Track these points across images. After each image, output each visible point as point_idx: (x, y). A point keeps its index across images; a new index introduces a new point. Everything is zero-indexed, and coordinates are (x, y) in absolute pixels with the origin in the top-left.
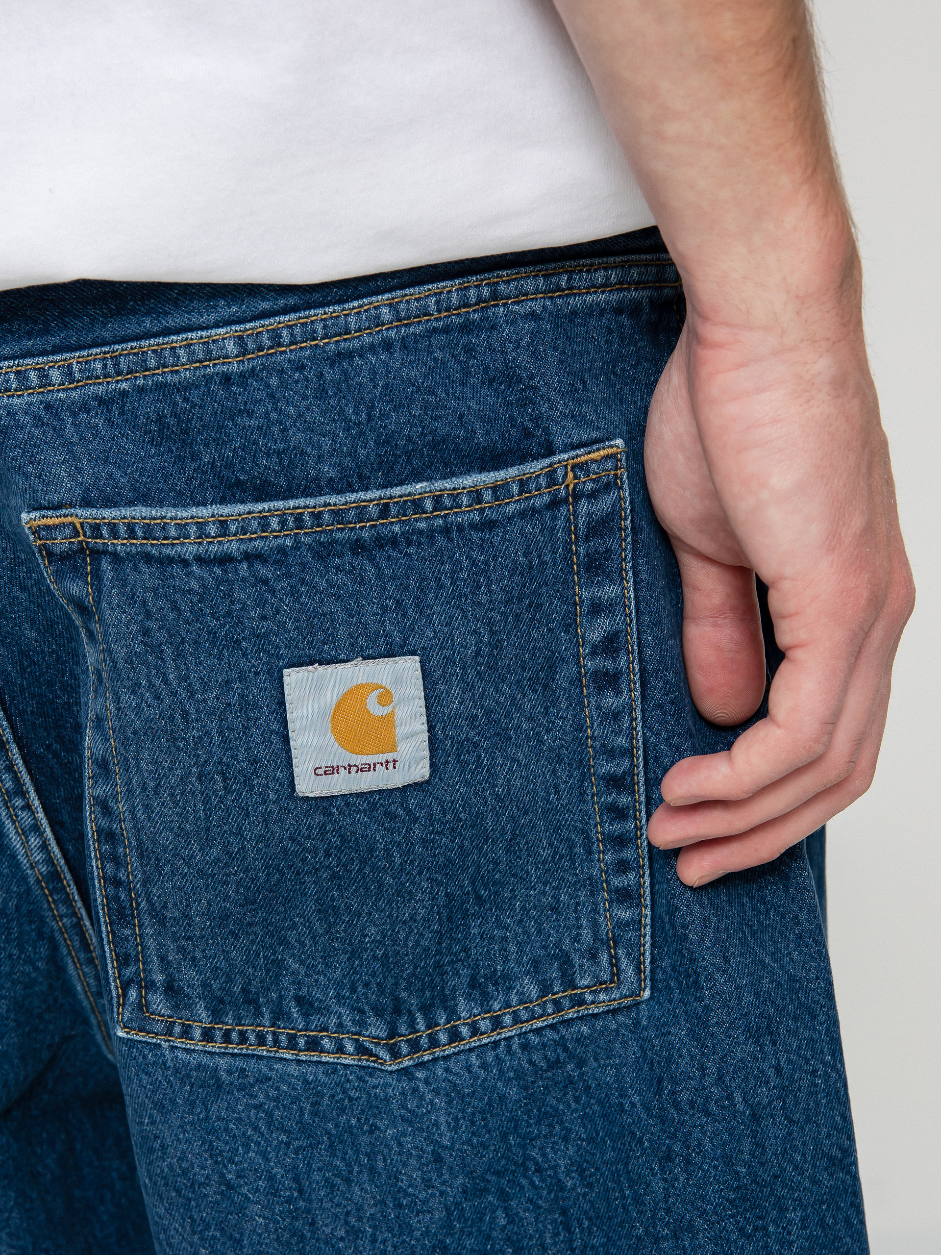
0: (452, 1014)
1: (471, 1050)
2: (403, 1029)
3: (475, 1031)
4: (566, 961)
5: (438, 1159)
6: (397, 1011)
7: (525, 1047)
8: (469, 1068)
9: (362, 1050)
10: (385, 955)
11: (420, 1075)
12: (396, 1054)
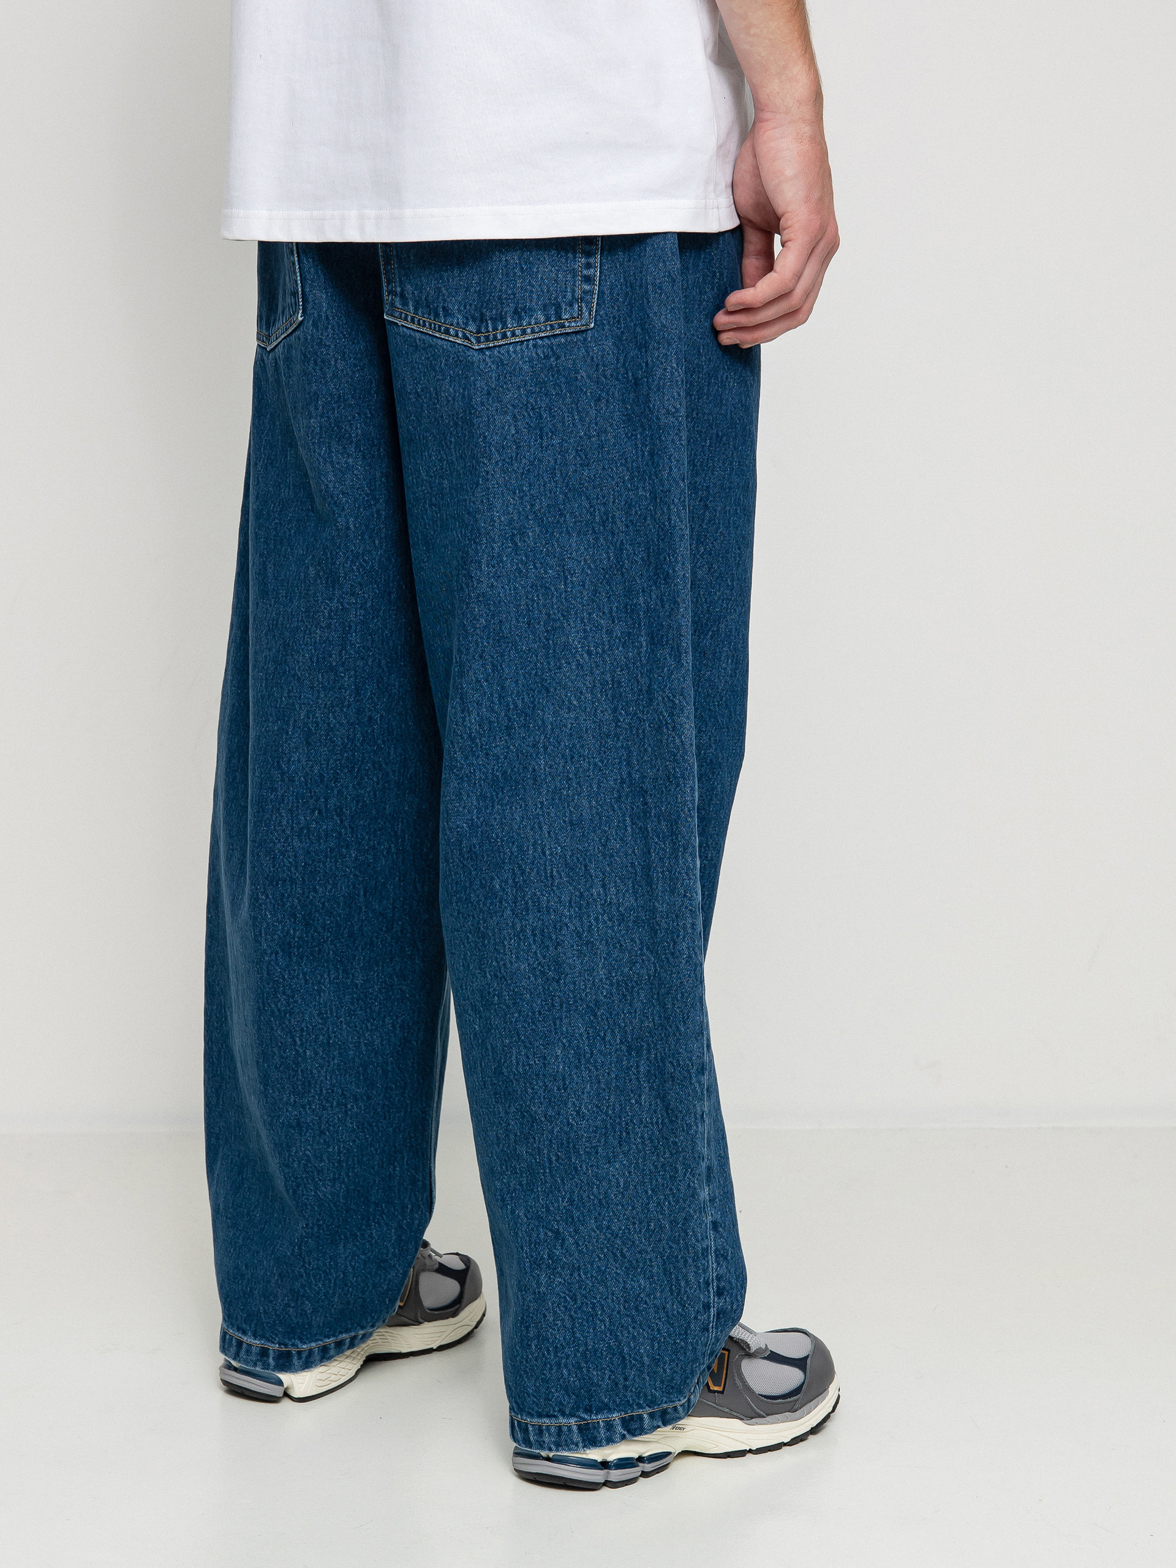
0: (505, 325)
1: (511, 344)
2: (483, 330)
3: (514, 335)
4: (558, 307)
5: (489, 394)
6: (482, 321)
7: (535, 346)
8: (508, 352)
9: (465, 337)
10: (479, 290)
11: (487, 353)
12: (479, 341)
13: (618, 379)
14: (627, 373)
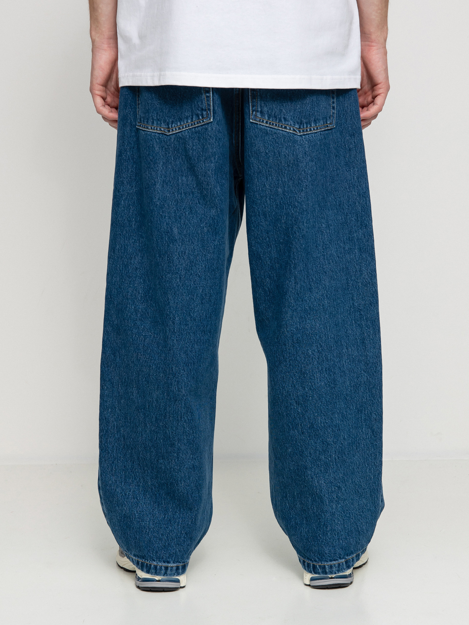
0: (311, 126)
1: (313, 133)
2: (302, 127)
3: (314, 130)
4: (326, 119)
5: (305, 153)
6: (301, 124)
7: (320, 134)
8: (312, 136)
9: (294, 130)
10: (300, 111)
11: (303, 137)
12: (300, 132)
13: (342, 148)
14: (345, 146)
